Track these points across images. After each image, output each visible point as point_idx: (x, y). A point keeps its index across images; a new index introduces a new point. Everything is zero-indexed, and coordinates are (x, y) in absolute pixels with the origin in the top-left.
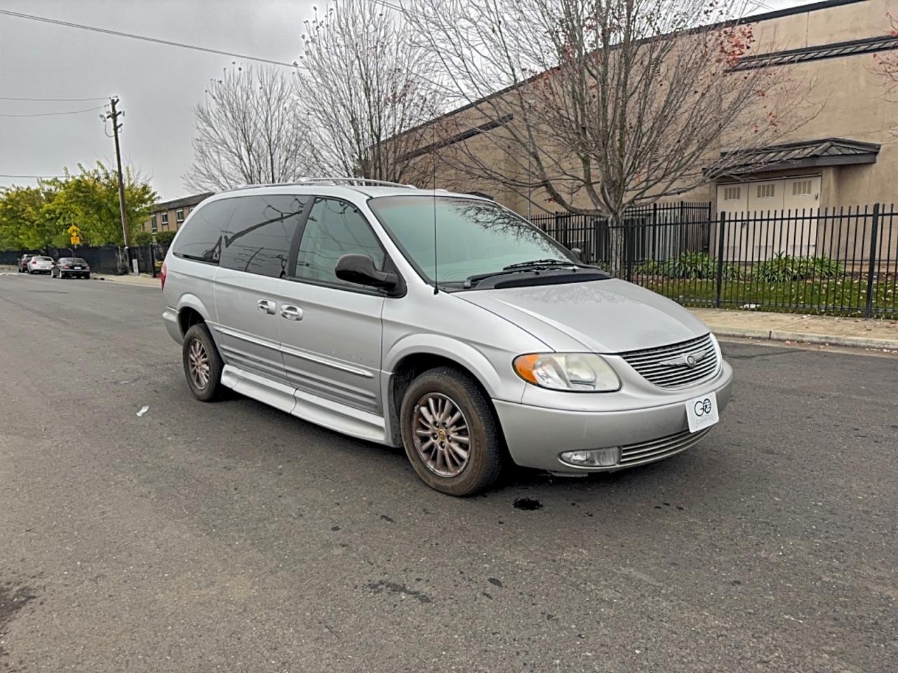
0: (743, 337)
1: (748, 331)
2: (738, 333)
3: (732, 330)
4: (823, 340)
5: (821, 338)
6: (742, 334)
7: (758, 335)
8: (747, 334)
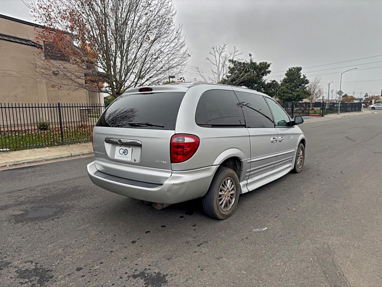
0: (62, 158)
1: (62, 155)
2: (58, 157)
3: (55, 156)
4: (90, 152)
5: (89, 151)
6: (60, 157)
7: (67, 156)
8: (63, 156)
